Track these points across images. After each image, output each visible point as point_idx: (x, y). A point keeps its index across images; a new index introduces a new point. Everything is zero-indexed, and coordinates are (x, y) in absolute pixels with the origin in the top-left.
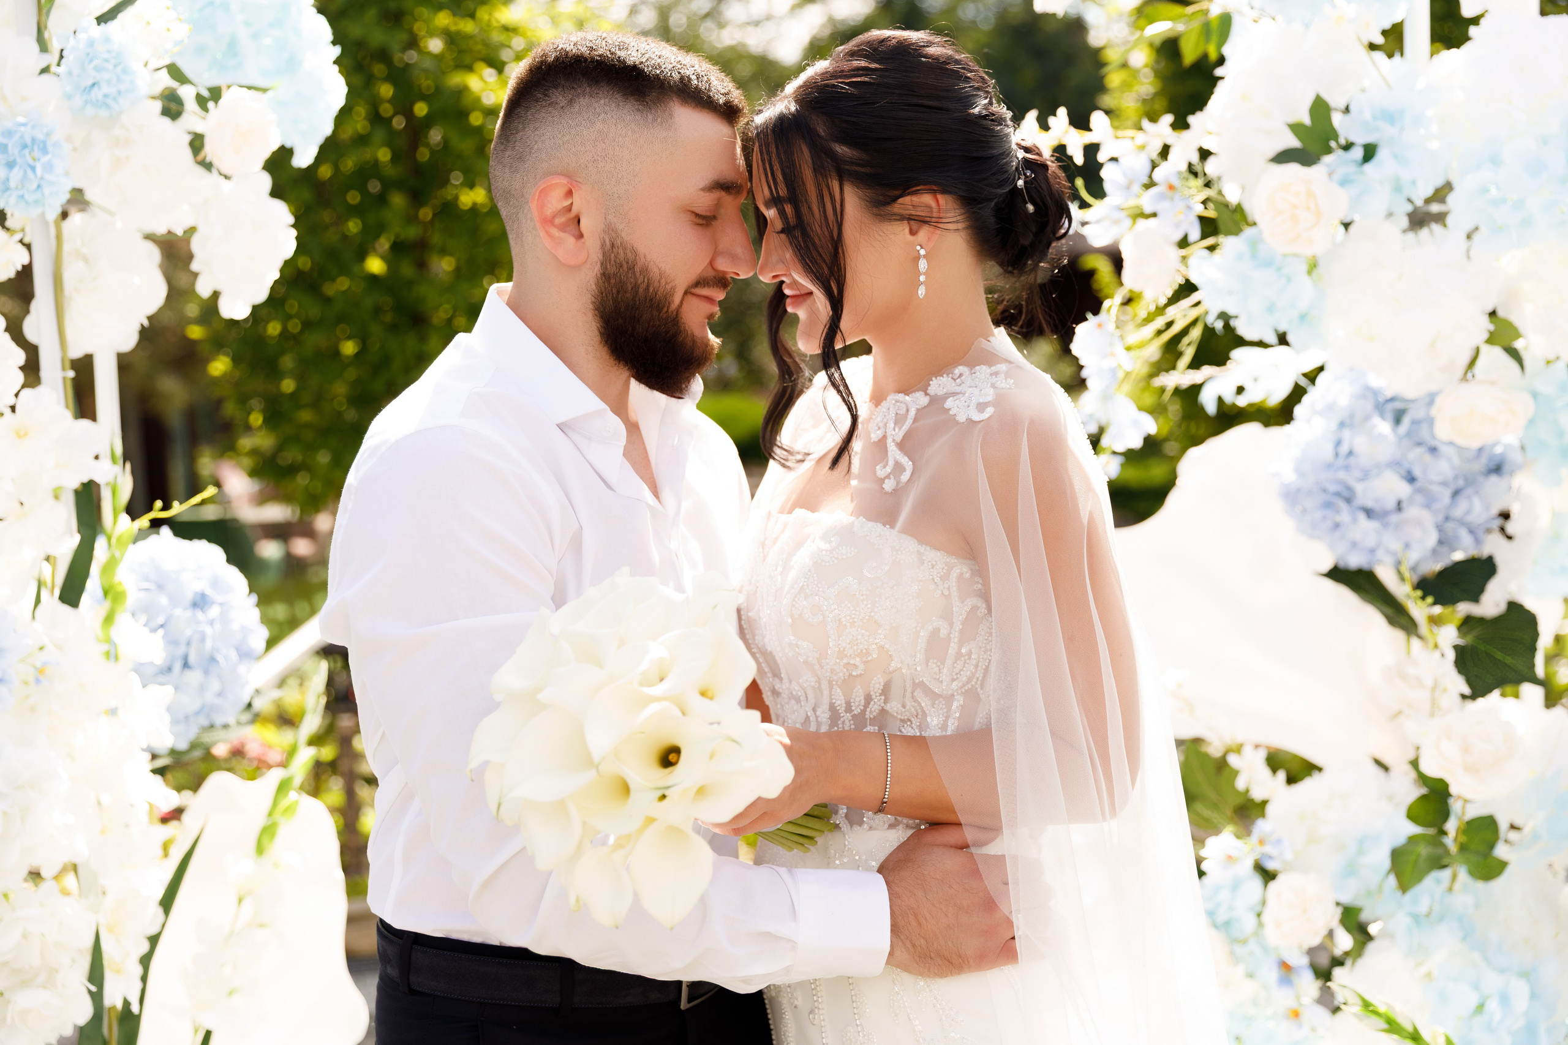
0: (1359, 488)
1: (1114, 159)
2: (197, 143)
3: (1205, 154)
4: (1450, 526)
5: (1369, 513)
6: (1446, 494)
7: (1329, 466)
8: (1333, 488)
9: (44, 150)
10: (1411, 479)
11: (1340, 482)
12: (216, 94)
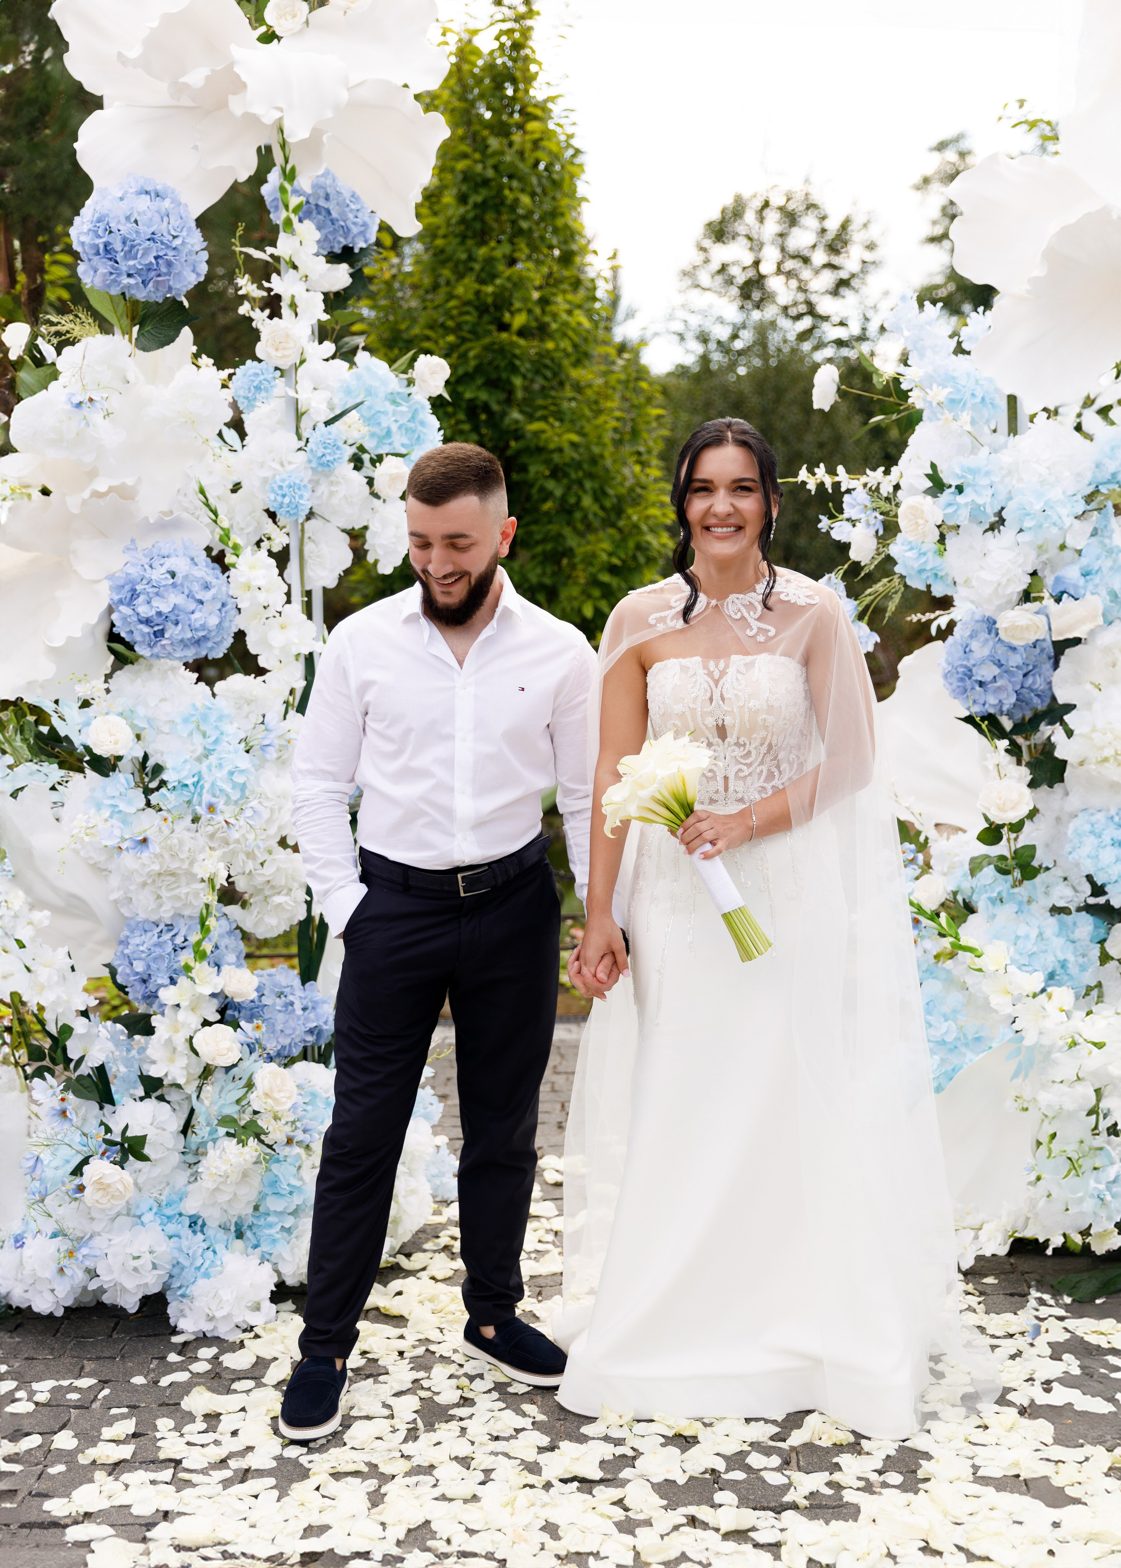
0: (974, 670)
1: (849, 491)
2: (370, 482)
3: (897, 487)
4: (1024, 691)
5: (981, 684)
6: (1021, 673)
7: (960, 659)
8: (961, 670)
9: (299, 489)
10: (1000, 665)
11: (966, 667)
12: (379, 459)
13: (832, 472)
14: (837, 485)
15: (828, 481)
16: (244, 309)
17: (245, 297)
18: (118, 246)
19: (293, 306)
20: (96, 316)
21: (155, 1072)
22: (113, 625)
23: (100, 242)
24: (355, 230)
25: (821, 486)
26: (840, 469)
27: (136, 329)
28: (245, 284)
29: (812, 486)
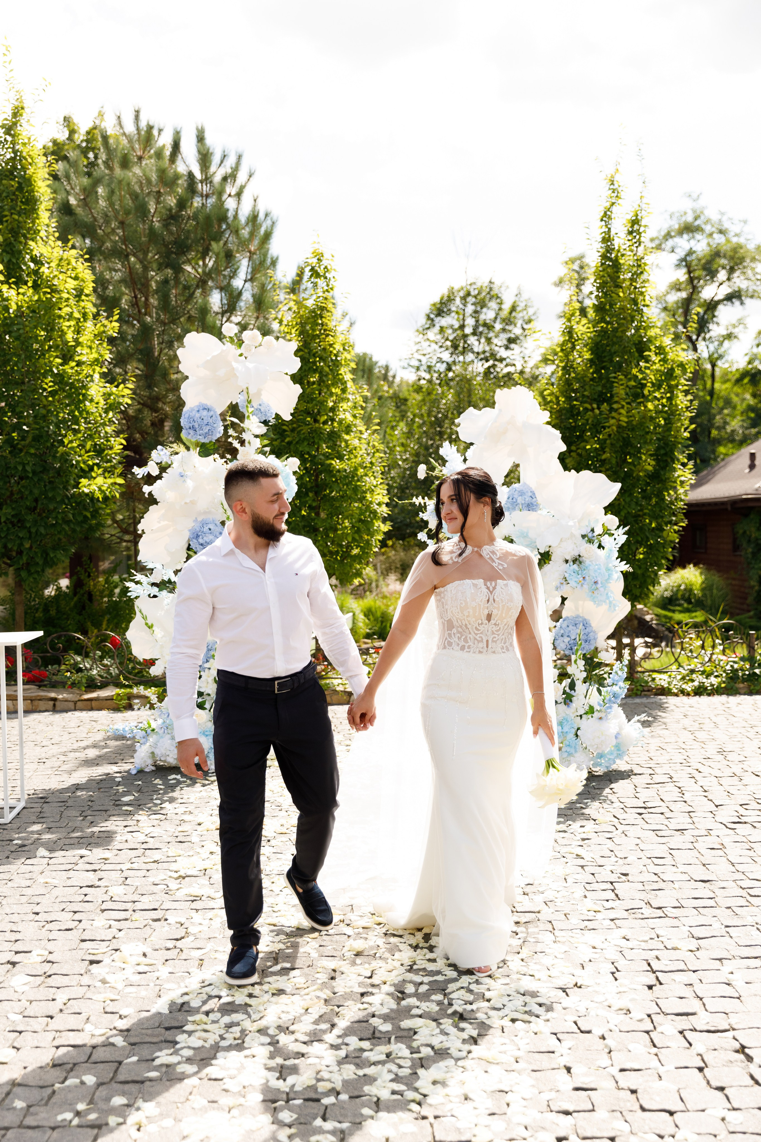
13: (423, 498)
14: (425, 503)
15: (422, 502)
16: (230, 440)
17: (231, 436)
18: (197, 426)
19: (249, 443)
20: (184, 444)
21: (202, 690)
22: (189, 545)
23: (191, 425)
24: (269, 415)
25: (420, 503)
26: (426, 498)
27: (198, 449)
28: (231, 432)
29: (417, 504)
